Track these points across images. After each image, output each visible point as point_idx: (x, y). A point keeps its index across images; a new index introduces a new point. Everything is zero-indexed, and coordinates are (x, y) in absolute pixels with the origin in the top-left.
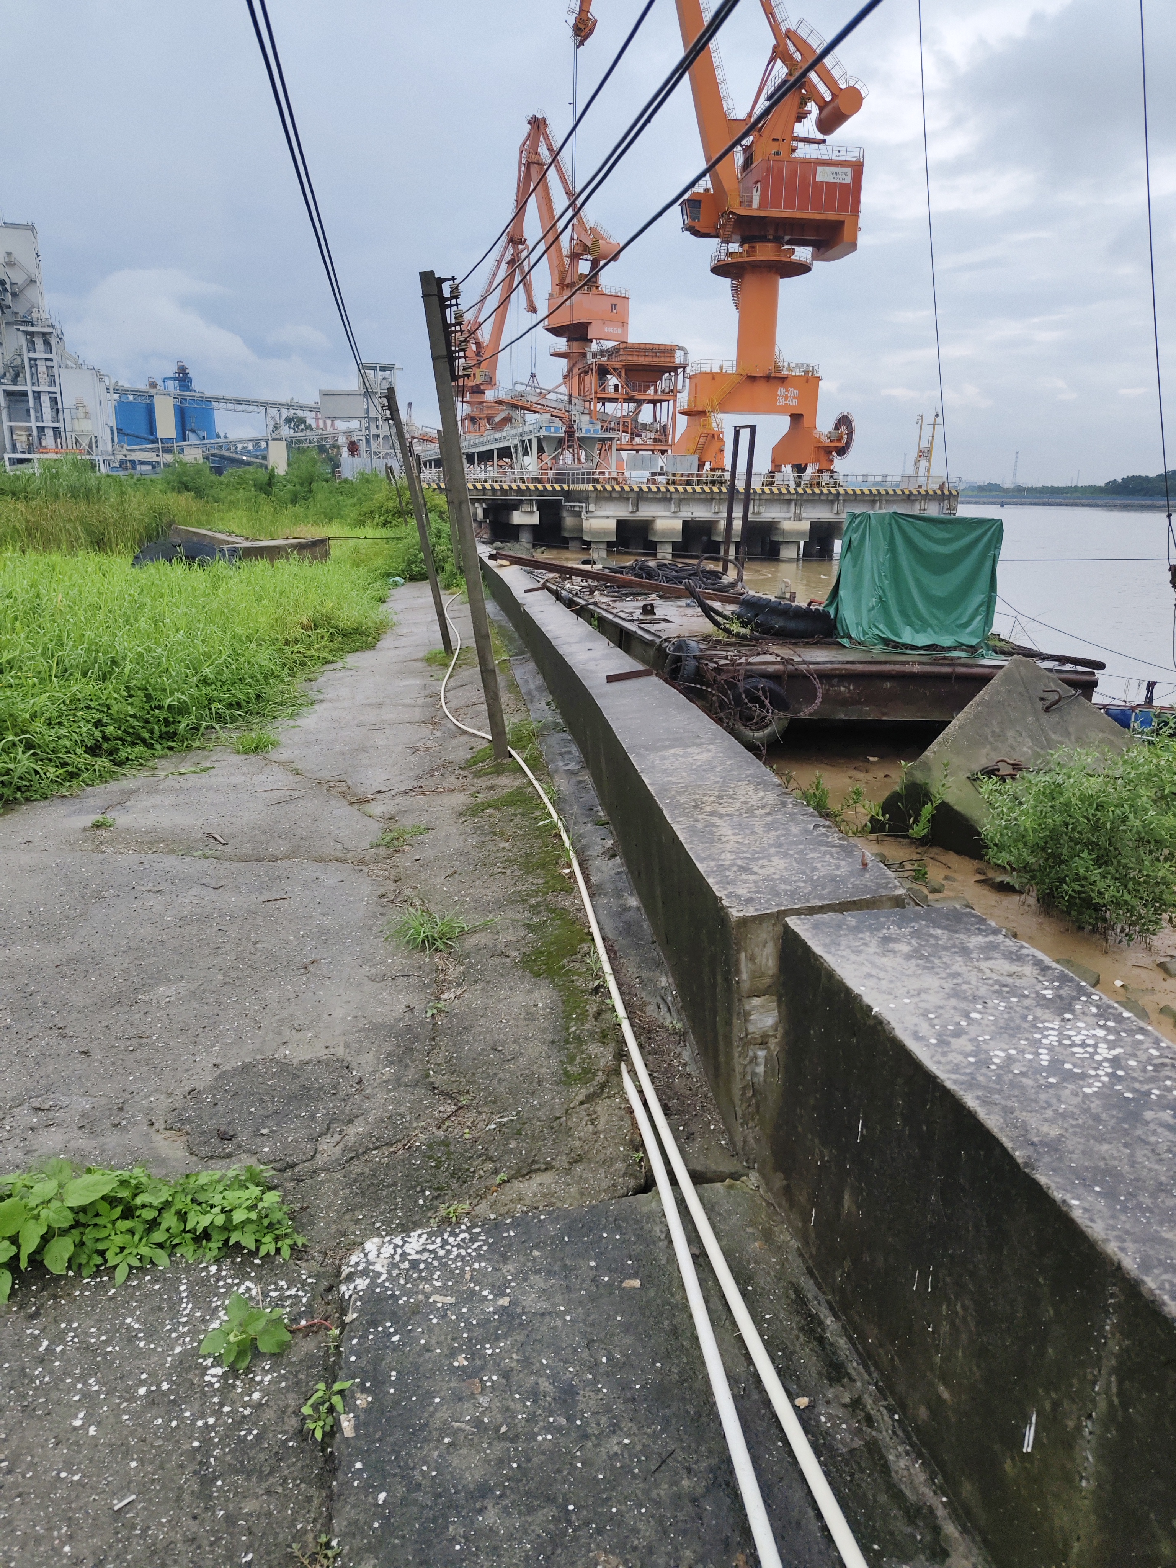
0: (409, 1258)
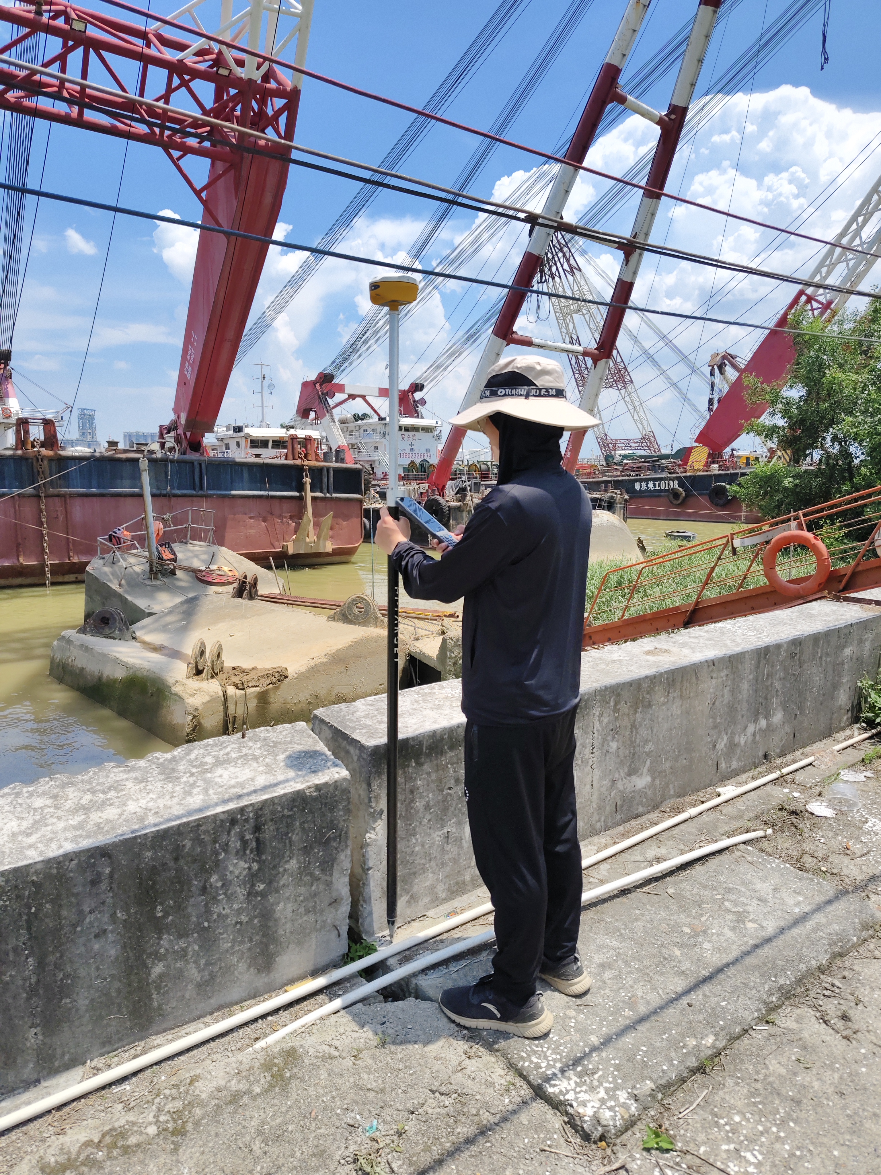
0: (578, 1080)
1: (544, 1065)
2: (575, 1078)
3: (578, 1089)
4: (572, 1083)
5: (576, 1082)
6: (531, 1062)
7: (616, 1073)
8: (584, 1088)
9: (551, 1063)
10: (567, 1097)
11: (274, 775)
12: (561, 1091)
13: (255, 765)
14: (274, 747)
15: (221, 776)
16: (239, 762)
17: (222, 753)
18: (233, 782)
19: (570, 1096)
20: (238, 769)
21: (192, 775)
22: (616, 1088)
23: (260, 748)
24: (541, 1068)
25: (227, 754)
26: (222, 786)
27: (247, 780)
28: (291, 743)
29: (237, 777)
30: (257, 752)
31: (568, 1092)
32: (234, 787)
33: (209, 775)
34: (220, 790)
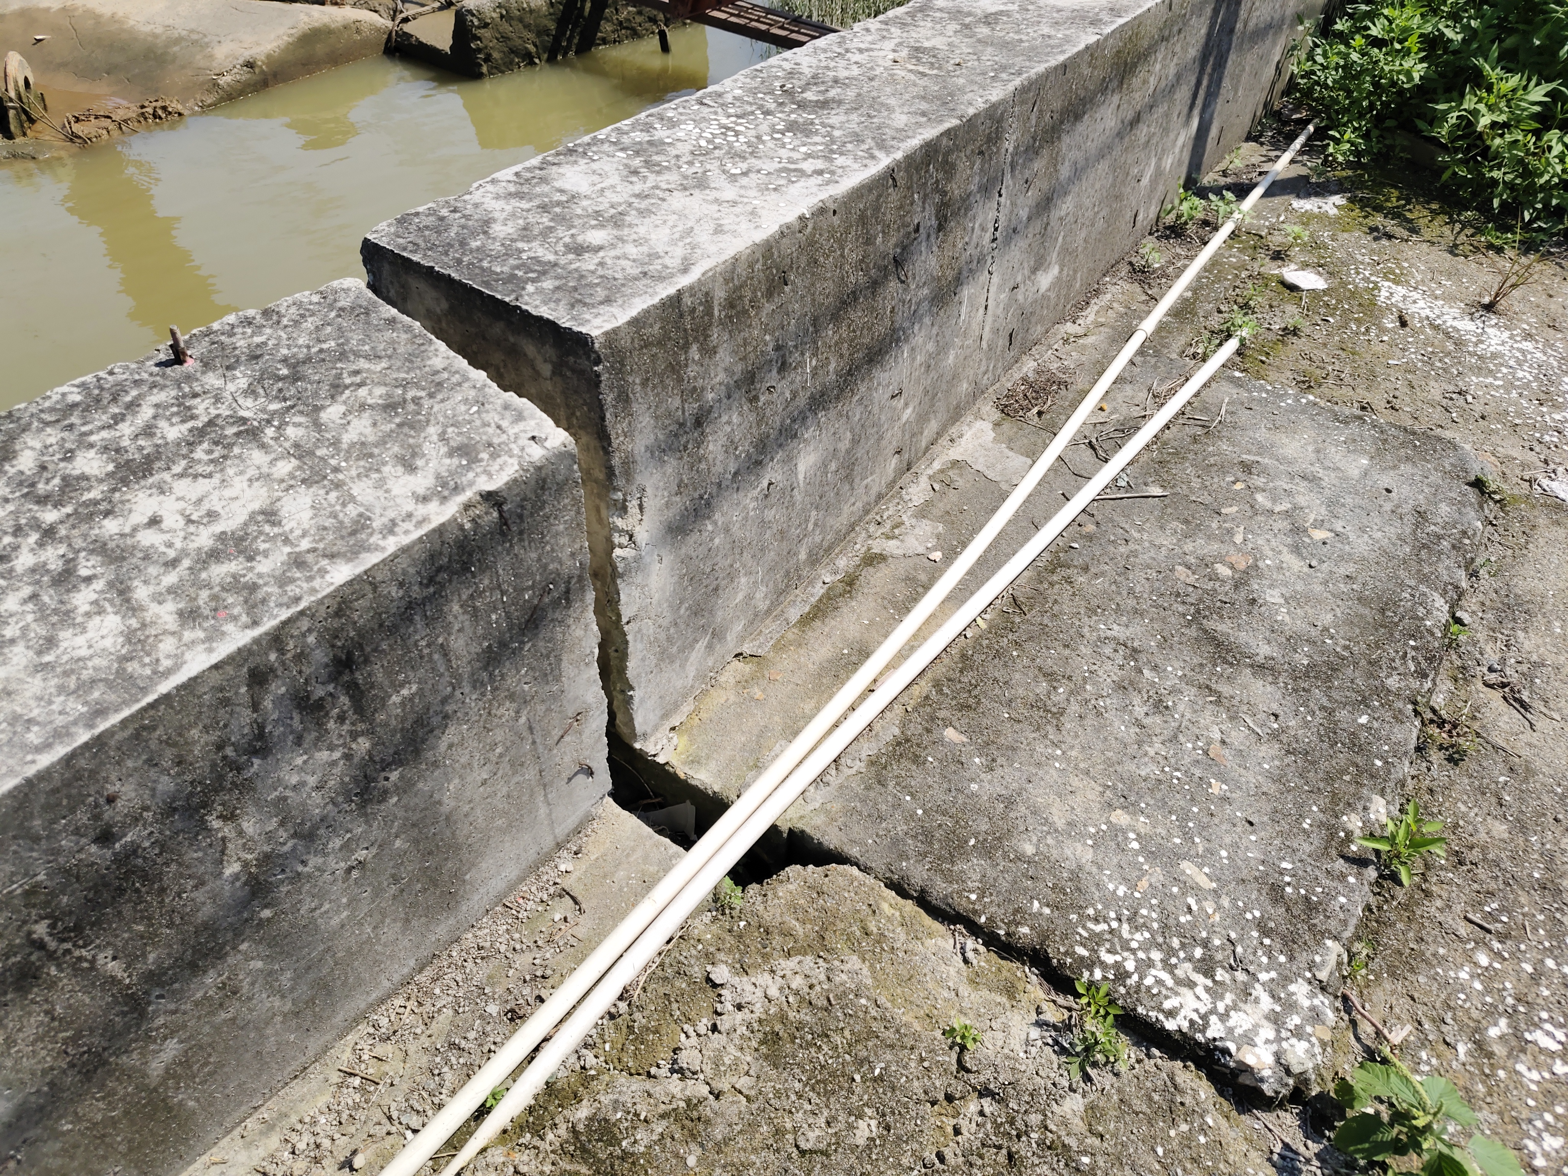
0: (1209, 983)
1: (1130, 966)
2: (1199, 979)
3: (1221, 1007)
4: (1200, 990)
5: (1207, 989)
6: (1104, 966)
7: (1267, 941)
8: (1229, 998)
9: (1141, 955)
10: (1210, 1034)
11: (338, 485)
12: (1192, 1022)
13: (258, 457)
14: (295, 378)
16: (199, 453)
17: (126, 429)
18: (204, 539)
19: (1215, 1030)
20: (203, 485)
21: (49, 534)
22: (1286, 979)
23: (250, 391)
24: (1128, 975)
25: (148, 431)
26: (174, 563)
27: (252, 516)
28: (343, 356)
29: (212, 516)
30: (249, 408)
31: (1204, 1017)
32: (214, 555)
33: (111, 527)
34: (171, 578)
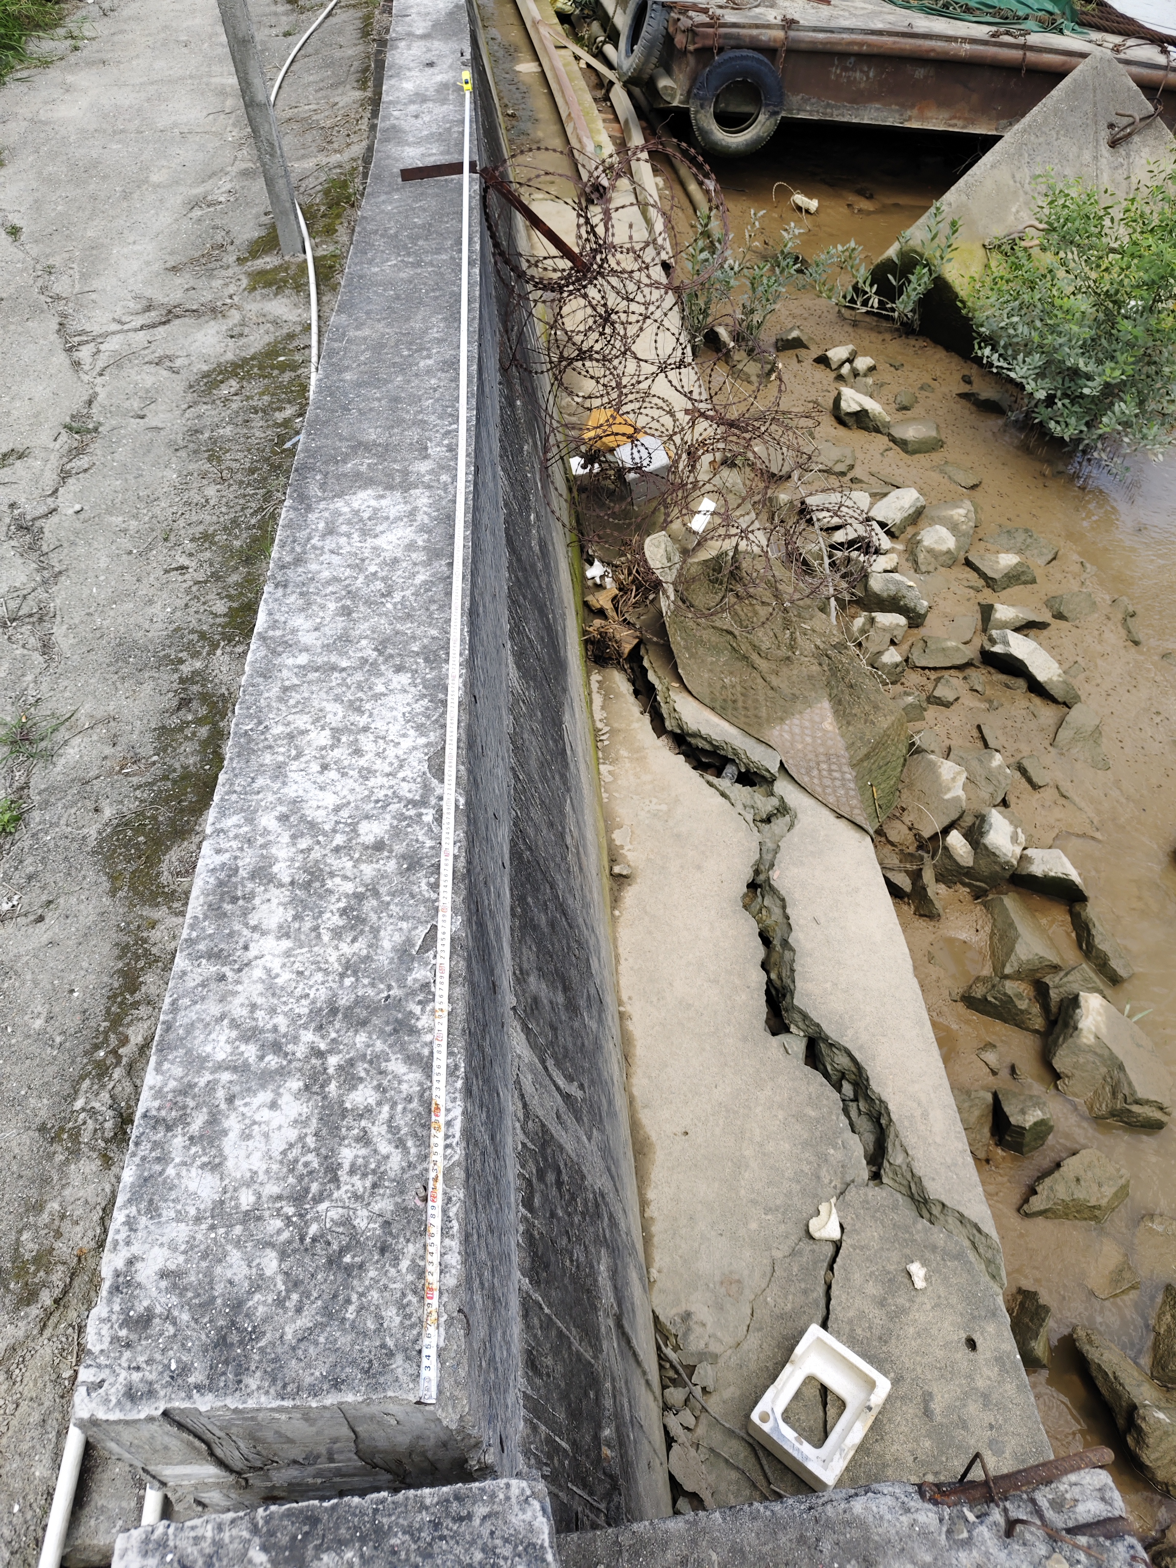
15: (274, 1105)
